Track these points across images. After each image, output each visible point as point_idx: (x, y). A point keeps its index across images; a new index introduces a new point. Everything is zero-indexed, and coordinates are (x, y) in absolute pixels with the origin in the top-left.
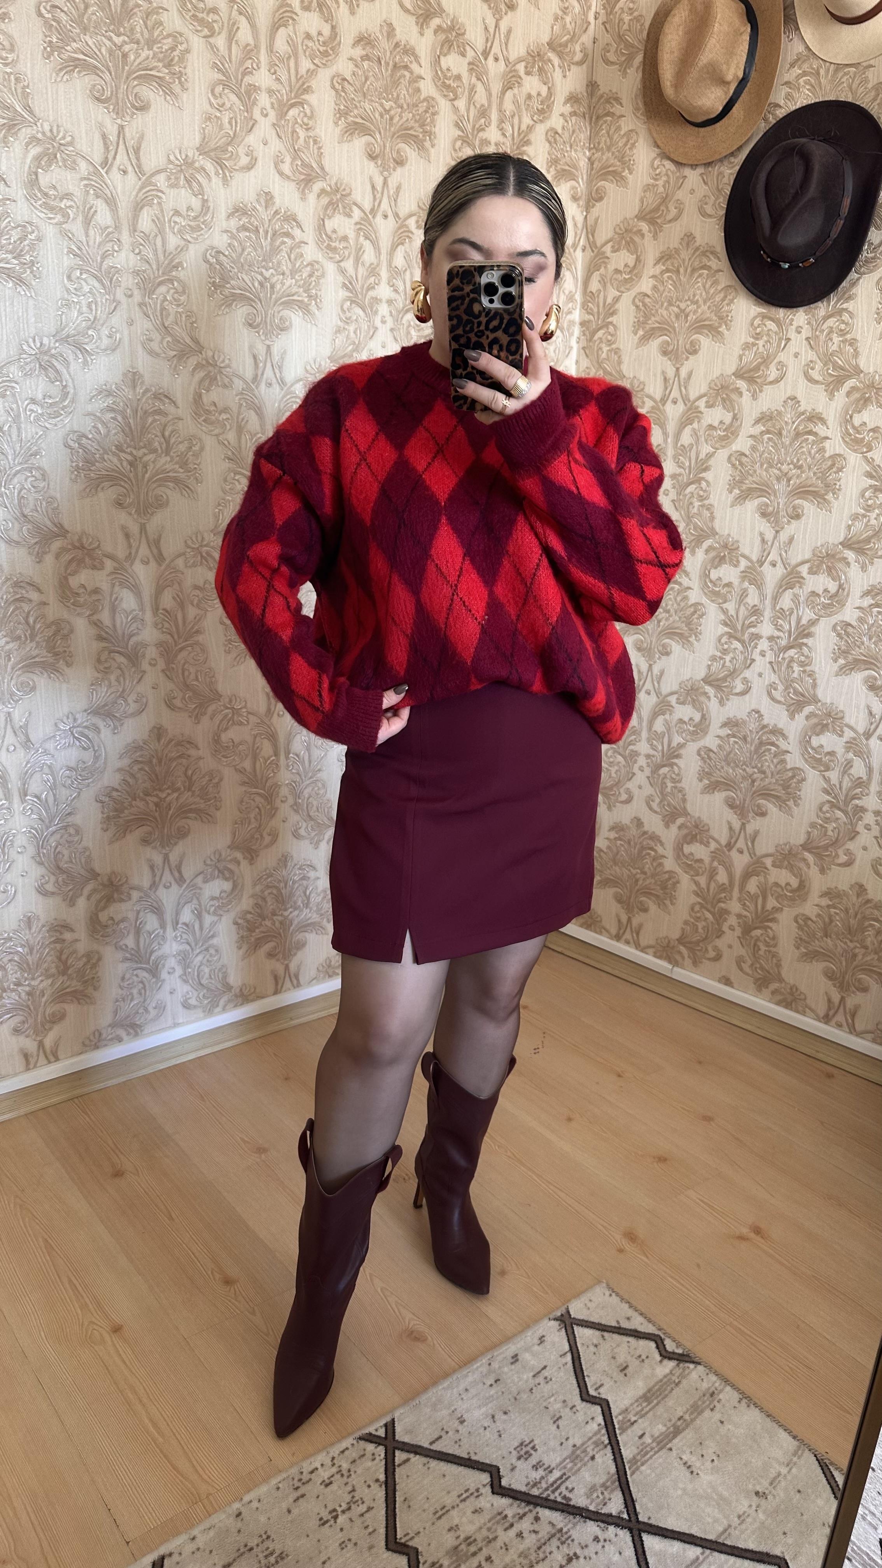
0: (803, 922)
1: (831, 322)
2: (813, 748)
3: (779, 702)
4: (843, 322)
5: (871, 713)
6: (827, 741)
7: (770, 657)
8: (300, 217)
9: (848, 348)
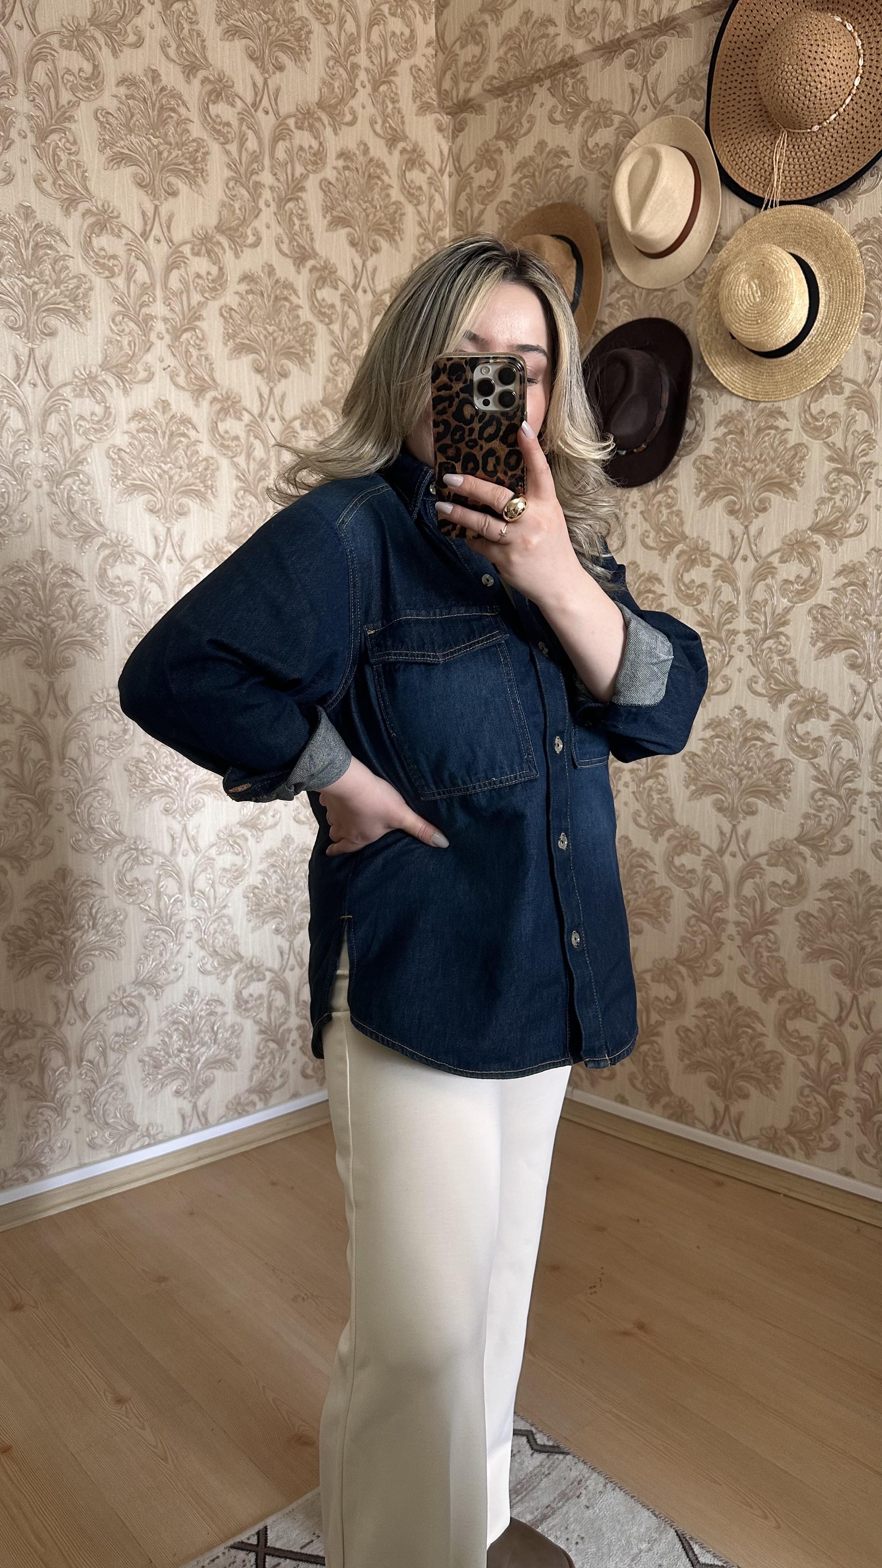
0: (683, 1033)
1: (660, 497)
2: (676, 867)
3: (643, 827)
4: (669, 497)
5: (722, 833)
6: (687, 860)
7: (632, 787)
8: (195, 420)
9: (674, 518)
